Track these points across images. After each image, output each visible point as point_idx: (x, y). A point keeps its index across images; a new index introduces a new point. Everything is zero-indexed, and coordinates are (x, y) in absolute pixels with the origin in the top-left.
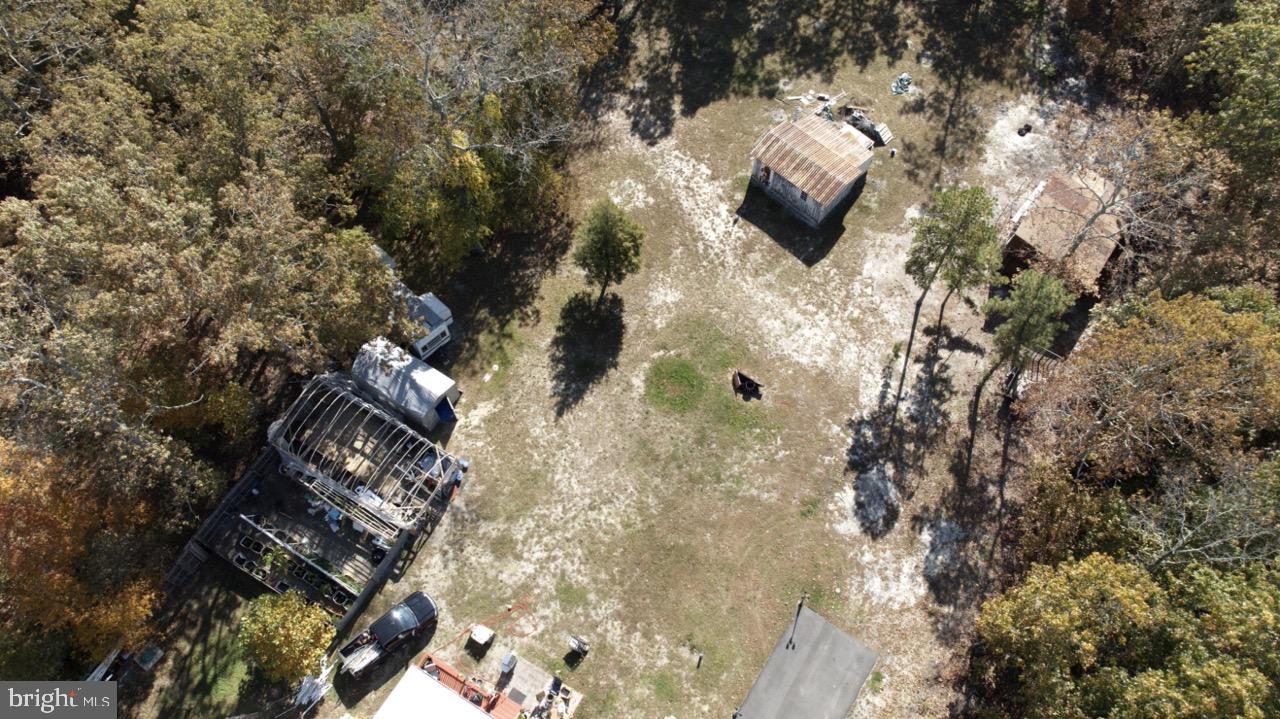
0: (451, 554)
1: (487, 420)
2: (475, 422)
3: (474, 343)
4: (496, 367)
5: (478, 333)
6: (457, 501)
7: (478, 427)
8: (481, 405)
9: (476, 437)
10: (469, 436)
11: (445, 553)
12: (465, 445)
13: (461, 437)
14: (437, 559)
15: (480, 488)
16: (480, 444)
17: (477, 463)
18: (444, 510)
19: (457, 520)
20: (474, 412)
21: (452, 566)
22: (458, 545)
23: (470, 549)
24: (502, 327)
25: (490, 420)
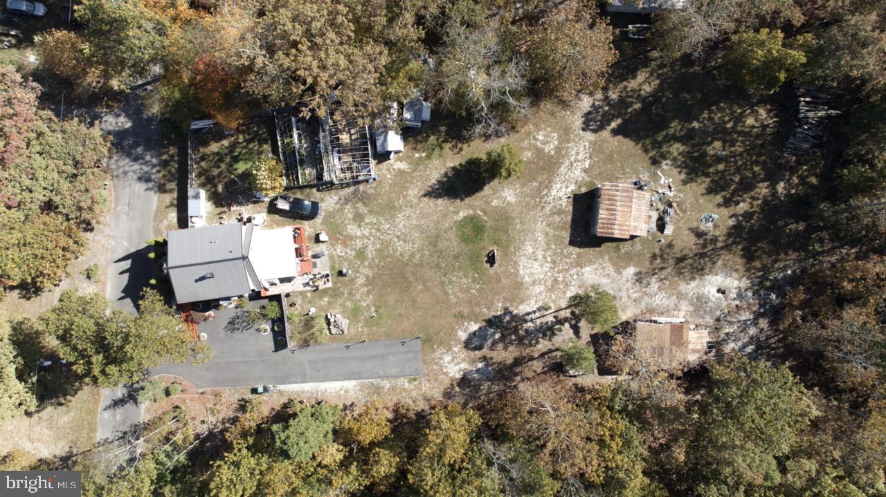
0: (341, 202)
1: (400, 171)
2: (395, 167)
3: (428, 137)
4: (424, 155)
5: (433, 134)
6: (361, 187)
7: (394, 170)
8: (404, 163)
9: (390, 172)
10: (388, 169)
11: (340, 199)
12: (384, 171)
13: (385, 167)
14: (336, 198)
15: (372, 191)
16: (389, 176)
17: (381, 182)
18: (354, 185)
19: (354, 193)
20: (399, 163)
21: (338, 206)
22: (347, 201)
23: (348, 207)
24: (443, 142)
25: (401, 172)
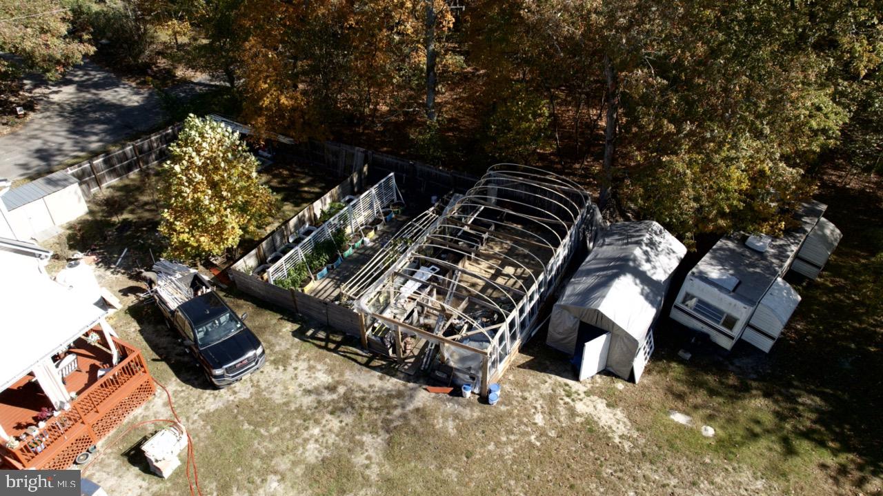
4: (710, 431)
6: (424, 396)
7: (573, 413)
8: (620, 414)
9: (551, 412)
10: (552, 400)
11: (332, 389)
12: (531, 396)
13: (546, 389)
14: (323, 378)
15: (451, 427)
16: (539, 419)
17: (500, 418)
18: (408, 378)
20: (601, 404)
21: (308, 401)
